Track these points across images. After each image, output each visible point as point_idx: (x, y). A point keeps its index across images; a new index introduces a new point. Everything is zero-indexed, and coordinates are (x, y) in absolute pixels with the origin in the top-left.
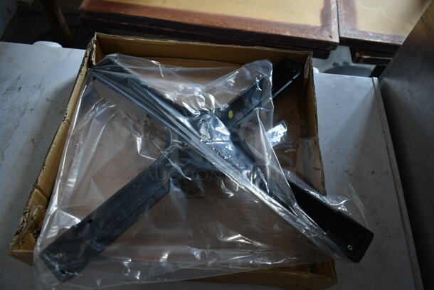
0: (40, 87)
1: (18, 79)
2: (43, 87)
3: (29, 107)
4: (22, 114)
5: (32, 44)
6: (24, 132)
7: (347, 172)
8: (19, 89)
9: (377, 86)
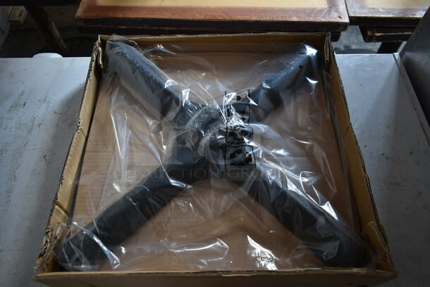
1: (22, 94)
2: (48, 100)
3: (36, 123)
4: (30, 130)
5: (32, 57)
6: (33, 149)
7: (383, 155)
8: (24, 105)
9: (399, 62)
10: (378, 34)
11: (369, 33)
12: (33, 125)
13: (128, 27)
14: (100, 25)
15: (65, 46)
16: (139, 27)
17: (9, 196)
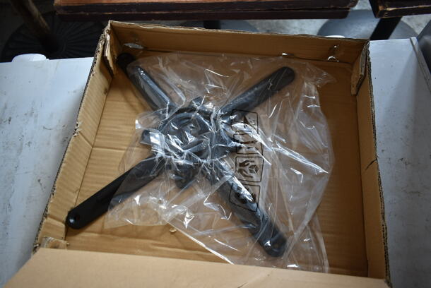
0: (31, 114)
1: (6, 108)
2: (35, 113)
3: (25, 141)
4: (20, 151)
5: (11, 61)
6: (26, 173)
7: (402, 159)
8: (10, 120)
9: (417, 49)
10: (390, 9)
11: (381, 8)
12: (22, 144)
13: (114, 13)
14: (82, 13)
15: (46, 24)
16: (127, 13)
17: (6, 228)
